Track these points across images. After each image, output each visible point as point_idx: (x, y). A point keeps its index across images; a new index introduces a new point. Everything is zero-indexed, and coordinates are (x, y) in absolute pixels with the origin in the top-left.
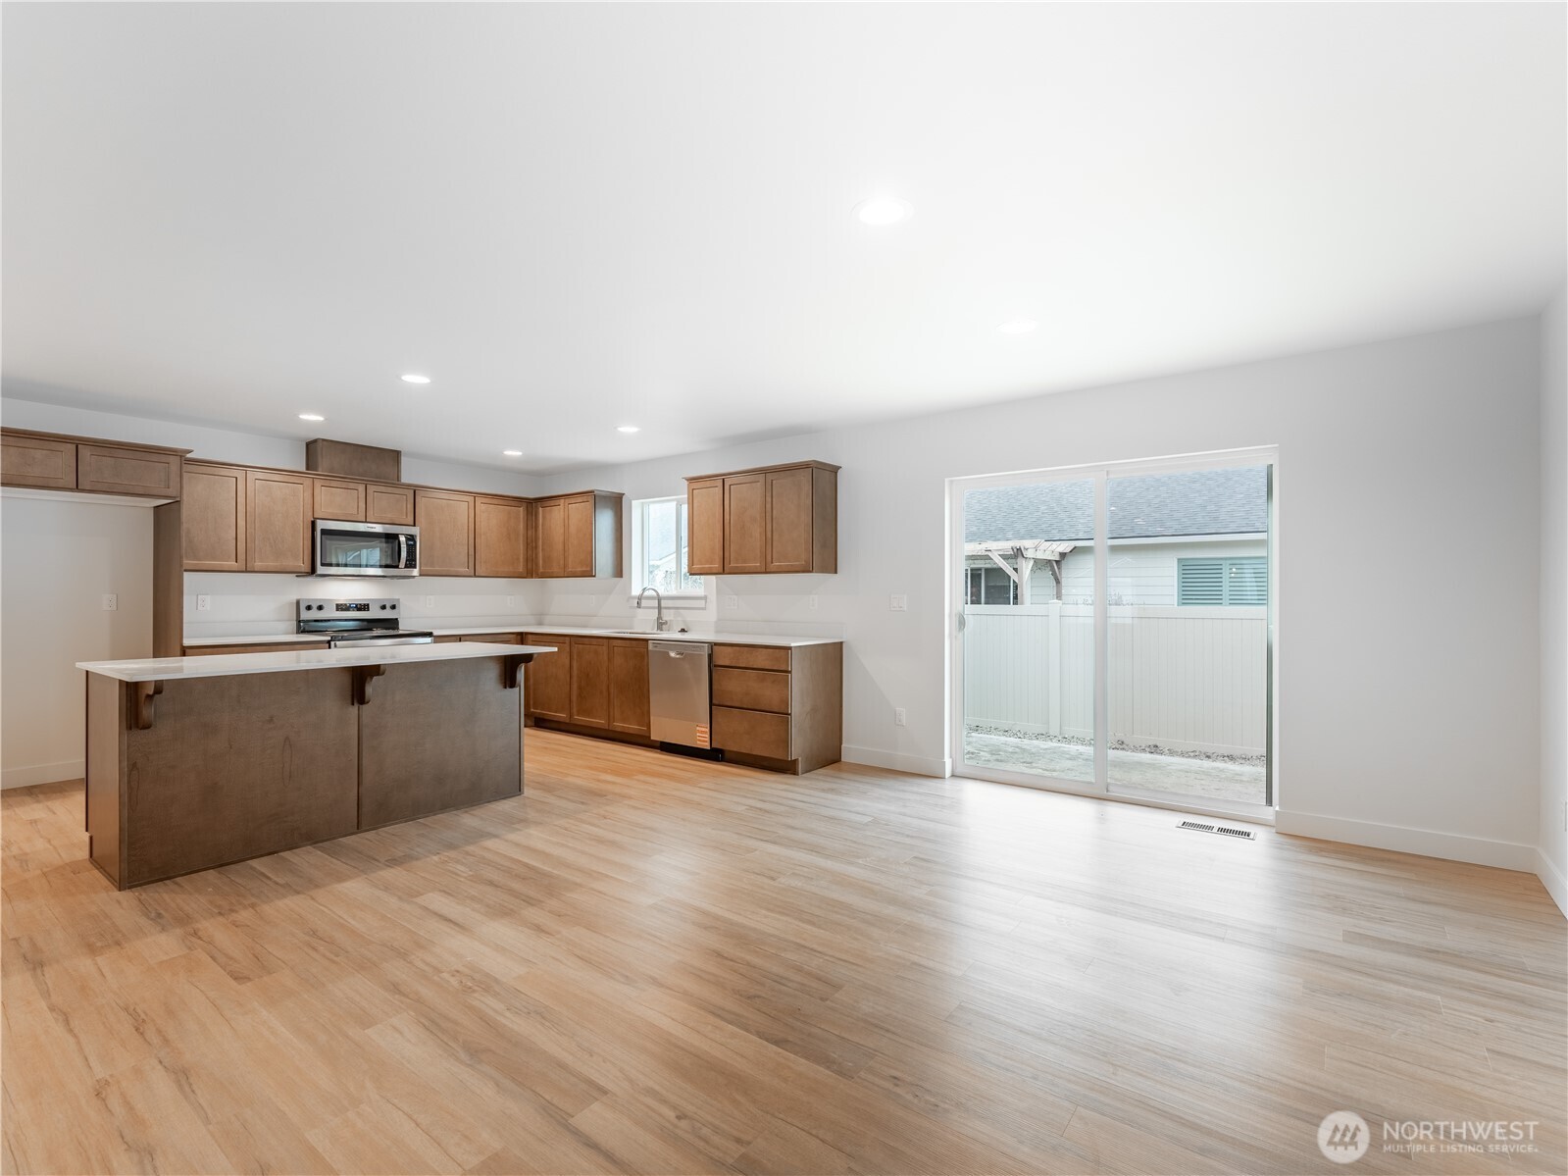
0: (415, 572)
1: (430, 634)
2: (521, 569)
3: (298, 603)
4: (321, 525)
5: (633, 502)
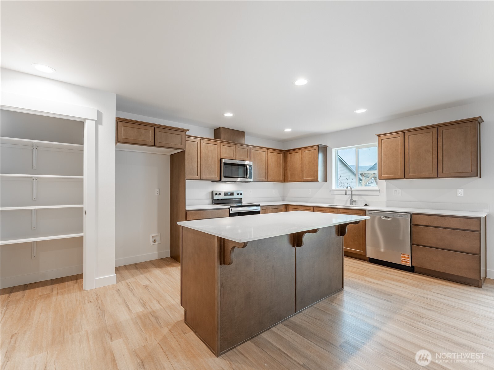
0: (252, 180)
1: (259, 205)
2: (281, 179)
3: (212, 192)
4: (223, 161)
5: (333, 149)
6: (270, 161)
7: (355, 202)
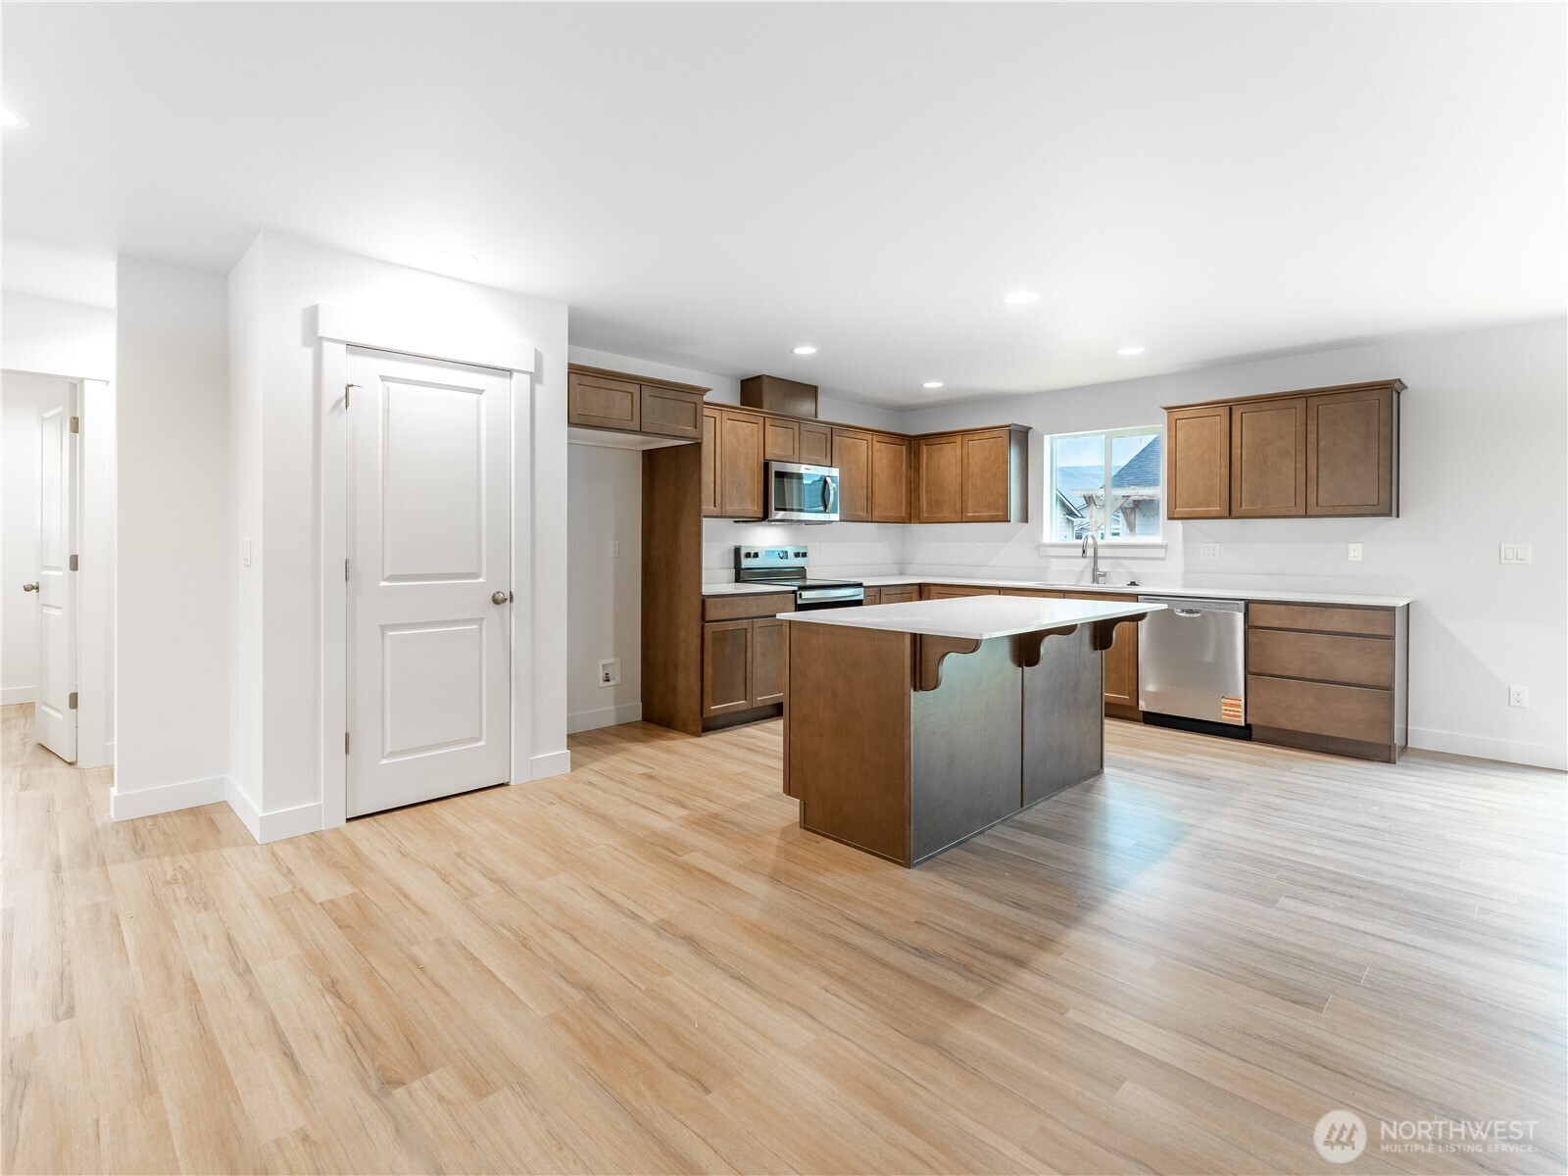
0: (837, 517)
1: (860, 585)
2: (903, 514)
3: (737, 551)
5: (1045, 437)
6: (877, 465)
7: (1104, 575)
